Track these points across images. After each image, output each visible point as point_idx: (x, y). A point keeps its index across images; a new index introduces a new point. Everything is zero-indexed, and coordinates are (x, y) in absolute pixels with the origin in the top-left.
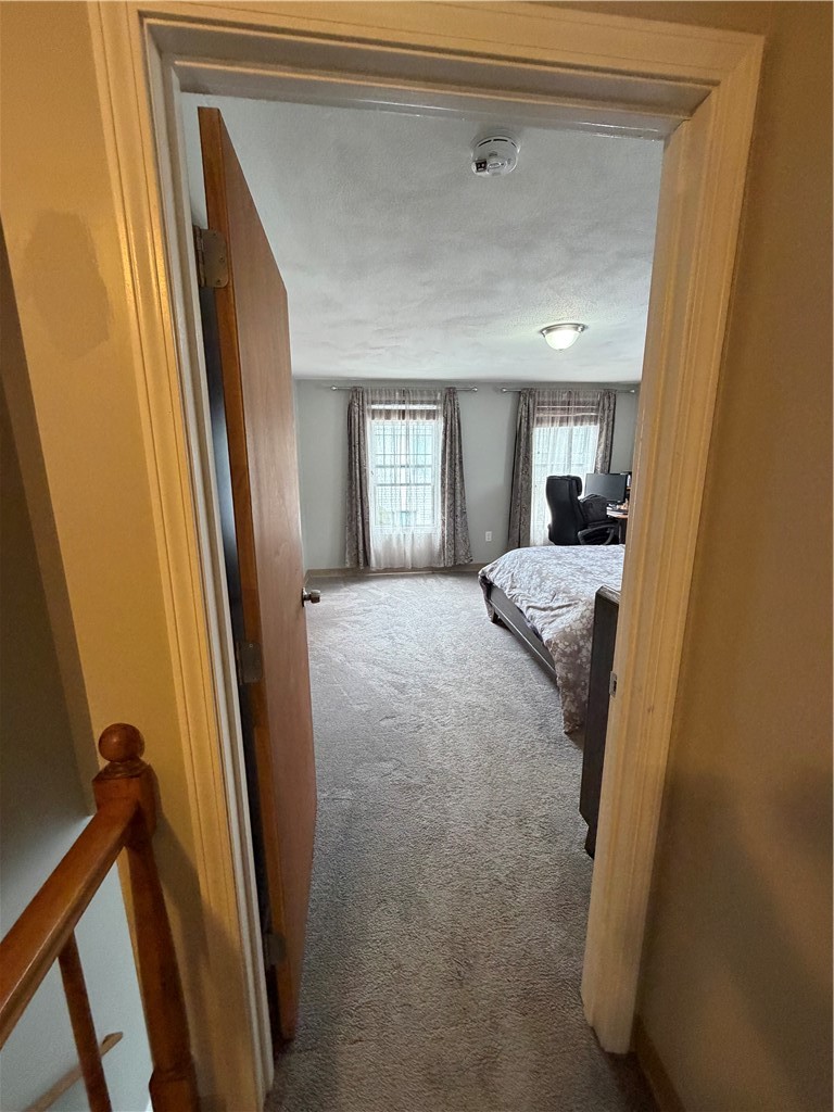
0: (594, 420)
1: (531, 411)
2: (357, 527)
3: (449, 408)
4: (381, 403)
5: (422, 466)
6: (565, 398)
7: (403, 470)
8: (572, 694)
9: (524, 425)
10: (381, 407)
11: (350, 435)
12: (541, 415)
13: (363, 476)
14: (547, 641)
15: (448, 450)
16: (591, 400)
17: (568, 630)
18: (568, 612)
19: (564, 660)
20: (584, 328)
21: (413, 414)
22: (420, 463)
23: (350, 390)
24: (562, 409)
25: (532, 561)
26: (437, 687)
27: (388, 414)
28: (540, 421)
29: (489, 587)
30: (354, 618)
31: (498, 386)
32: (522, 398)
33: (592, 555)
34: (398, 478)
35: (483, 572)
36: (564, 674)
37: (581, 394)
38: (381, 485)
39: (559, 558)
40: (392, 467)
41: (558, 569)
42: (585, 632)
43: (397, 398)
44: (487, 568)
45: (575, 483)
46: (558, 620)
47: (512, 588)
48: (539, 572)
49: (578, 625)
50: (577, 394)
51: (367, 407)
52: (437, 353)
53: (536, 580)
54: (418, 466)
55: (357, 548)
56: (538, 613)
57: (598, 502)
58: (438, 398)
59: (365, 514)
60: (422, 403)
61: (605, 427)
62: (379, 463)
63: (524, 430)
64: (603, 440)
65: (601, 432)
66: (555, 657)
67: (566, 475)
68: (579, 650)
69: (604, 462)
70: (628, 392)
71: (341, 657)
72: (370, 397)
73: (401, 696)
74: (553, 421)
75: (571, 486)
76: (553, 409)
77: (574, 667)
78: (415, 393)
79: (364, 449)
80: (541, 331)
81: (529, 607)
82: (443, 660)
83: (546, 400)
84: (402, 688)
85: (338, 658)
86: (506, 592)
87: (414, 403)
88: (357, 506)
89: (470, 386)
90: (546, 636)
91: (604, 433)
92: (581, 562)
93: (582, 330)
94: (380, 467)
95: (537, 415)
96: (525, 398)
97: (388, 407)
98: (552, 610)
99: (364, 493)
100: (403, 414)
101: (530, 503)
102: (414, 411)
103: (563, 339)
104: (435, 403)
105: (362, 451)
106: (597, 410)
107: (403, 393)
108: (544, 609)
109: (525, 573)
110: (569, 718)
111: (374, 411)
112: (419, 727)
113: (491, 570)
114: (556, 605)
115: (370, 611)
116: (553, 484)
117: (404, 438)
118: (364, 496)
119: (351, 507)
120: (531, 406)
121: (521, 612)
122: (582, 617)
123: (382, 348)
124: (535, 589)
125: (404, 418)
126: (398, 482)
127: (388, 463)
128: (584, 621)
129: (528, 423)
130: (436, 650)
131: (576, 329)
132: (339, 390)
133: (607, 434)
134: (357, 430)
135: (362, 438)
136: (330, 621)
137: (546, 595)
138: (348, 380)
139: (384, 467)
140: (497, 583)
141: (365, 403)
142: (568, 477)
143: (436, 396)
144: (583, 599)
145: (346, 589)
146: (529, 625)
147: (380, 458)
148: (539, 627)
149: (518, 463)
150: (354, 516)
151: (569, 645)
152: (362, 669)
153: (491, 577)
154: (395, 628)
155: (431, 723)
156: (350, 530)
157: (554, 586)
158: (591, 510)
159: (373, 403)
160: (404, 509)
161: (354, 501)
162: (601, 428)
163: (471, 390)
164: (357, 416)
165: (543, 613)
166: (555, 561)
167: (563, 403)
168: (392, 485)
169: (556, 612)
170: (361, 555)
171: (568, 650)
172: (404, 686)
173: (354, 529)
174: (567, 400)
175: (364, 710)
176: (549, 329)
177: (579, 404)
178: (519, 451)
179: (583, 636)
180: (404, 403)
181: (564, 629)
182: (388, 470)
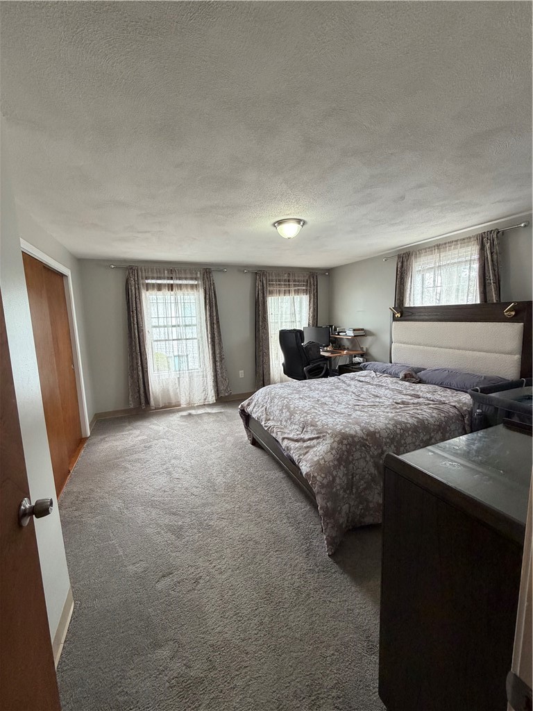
0: (306, 292)
1: (265, 286)
2: (138, 375)
3: (207, 283)
4: (153, 278)
5: (189, 325)
6: (286, 277)
7: (174, 329)
8: (332, 521)
9: (261, 295)
10: (153, 281)
11: (128, 303)
12: (271, 289)
13: (141, 334)
14: (306, 474)
15: (208, 314)
16: (302, 279)
17: (322, 462)
18: (318, 443)
19: (323, 492)
20: (305, 223)
21: (180, 286)
22: (187, 323)
23: (127, 268)
24: (285, 285)
25: (281, 397)
26: (211, 523)
27: (159, 287)
28: (271, 293)
29: (246, 417)
30: (135, 456)
31: (241, 269)
32: (258, 277)
33: (320, 387)
34: (170, 335)
35: (242, 406)
36: (324, 504)
37: (296, 275)
38: (157, 341)
39: (299, 392)
40: (165, 327)
41: (302, 403)
42: (336, 463)
43: (166, 275)
44: (245, 403)
45: (299, 334)
46: (311, 452)
47: (267, 420)
48: (288, 407)
49: (329, 457)
50: (294, 275)
51: (141, 282)
52: (195, 239)
53: (286, 414)
54: (186, 326)
55: (139, 391)
56: (292, 445)
57: (315, 346)
58: (199, 275)
59: (144, 364)
60: (186, 279)
61: (312, 296)
62: (154, 324)
63: (261, 299)
64: (312, 305)
65: (310, 300)
66: (315, 490)
67: (293, 328)
68: (334, 478)
69: (314, 319)
70: (324, 274)
71: (119, 504)
72: (144, 274)
73: (178, 543)
74: (279, 293)
75: (296, 336)
76: (279, 284)
77: (332, 496)
78: (180, 272)
79: (141, 313)
80: (274, 225)
81: (284, 439)
82: (215, 490)
83: (274, 278)
84: (178, 531)
85: (116, 505)
86: (263, 423)
87: (180, 279)
88: (137, 359)
89: (222, 268)
90: (305, 468)
91: (312, 300)
92: (315, 394)
93: (303, 224)
94: (155, 327)
95: (269, 288)
96: (260, 278)
97: (159, 282)
98: (304, 441)
99: (142, 348)
100: (171, 287)
101: (269, 349)
102: (180, 285)
103: (290, 231)
104: (196, 279)
105: (139, 315)
106: (307, 285)
107: (171, 271)
108: (297, 441)
109: (276, 408)
110: (331, 542)
111: (147, 284)
112: (197, 582)
113: (249, 405)
114: (307, 437)
115: (150, 447)
116: (284, 335)
117: (173, 305)
118: (142, 350)
119: (132, 358)
120: (264, 282)
121: (277, 441)
122: (332, 448)
123: (149, 232)
124: (286, 421)
125: (172, 290)
126: (171, 338)
127: (161, 324)
128: (334, 452)
129: (263, 294)
130: (209, 481)
131: (299, 223)
132: (116, 268)
133: (314, 301)
134: (134, 299)
135: (138, 305)
136: (113, 463)
137: (296, 427)
138: (125, 261)
139: (158, 327)
140: (254, 416)
141: (140, 278)
142: (294, 330)
143: (196, 274)
144: (329, 432)
145: (130, 427)
146: (285, 454)
147: (156, 320)
148: (295, 458)
149: (259, 322)
150: (135, 366)
151: (325, 477)
152: (140, 514)
153: (249, 410)
154: (173, 461)
155: (209, 573)
156: (132, 377)
157: (302, 419)
158: (311, 352)
159: (147, 278)
160: (176, 354)
161: (134, 354)
162: (310, 297)
163: (221, 271)
164: (133, 288)
165: (298, 445)
166: (297, 396)
167: (285, 281)
168: (166, 340)
169: (308, 443)
170: (142, 397)
171: (325, 482)
172: (181, 528)
173: (135, 376)
174: (287, 278)
175: (141, 570)
176: (280, 222)
177: (295, 281)
178: (259, 313)
179: (335, 467)
180: (172, 278)
181: (318, 461)
182: (162, 329)
